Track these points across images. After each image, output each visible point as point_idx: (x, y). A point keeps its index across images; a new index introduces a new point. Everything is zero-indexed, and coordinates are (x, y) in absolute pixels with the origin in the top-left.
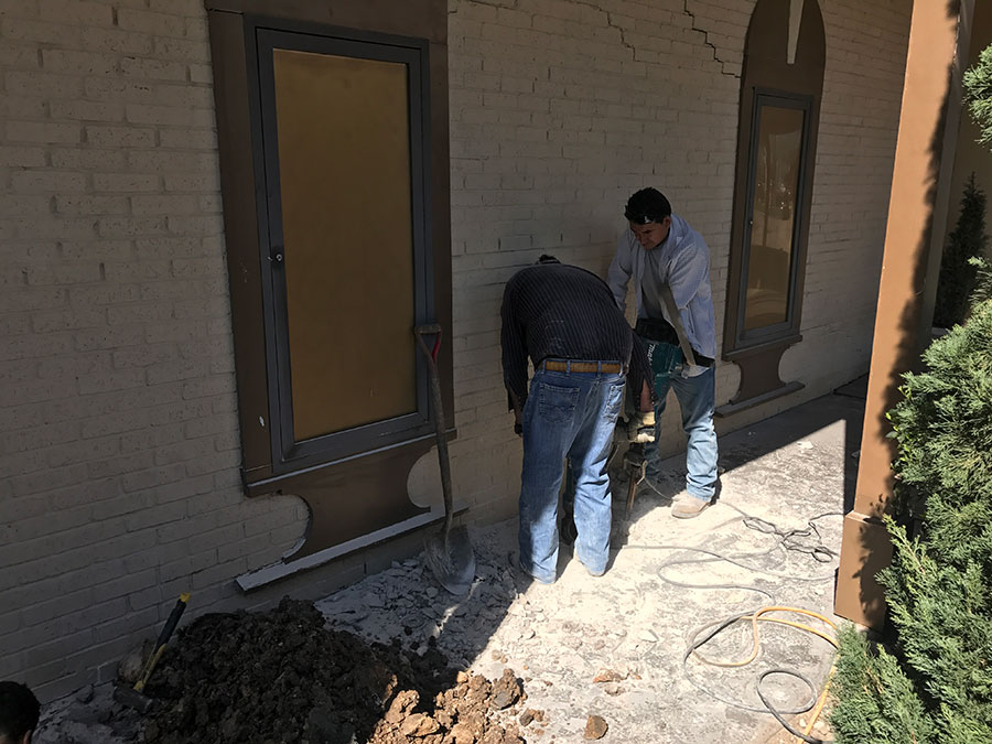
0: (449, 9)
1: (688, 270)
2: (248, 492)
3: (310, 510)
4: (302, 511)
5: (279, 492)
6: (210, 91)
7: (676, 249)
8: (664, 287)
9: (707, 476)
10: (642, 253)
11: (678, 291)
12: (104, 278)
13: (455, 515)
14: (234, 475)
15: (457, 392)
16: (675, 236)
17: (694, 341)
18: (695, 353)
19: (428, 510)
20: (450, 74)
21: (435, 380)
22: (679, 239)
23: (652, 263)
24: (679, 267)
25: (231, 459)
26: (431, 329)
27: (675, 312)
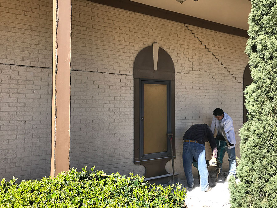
0: (175, 75)
1: (228, 125)
2: (135, 163)
3: (146, 169)
4: (144, 169)
5: (140, 164)
6: (133, 91)
7: (225, 120)
8: (223, 128)
9: (233, 172)
10: (218, 121)
11: (225, 129)
12: (115, 121)
13: (175, 175)
14: (132, 160)
15: (176, 148)
16: (225, 118)
17: (229, 140)
18: (229, 143)
19: (170, 173)
20: (175, 86)
21: (171, 145)
22: (226, 118)
23: (220, 123)
24: (226, 124)
25: (132, 156)
26: (171, 134)
27: (225, 134)
